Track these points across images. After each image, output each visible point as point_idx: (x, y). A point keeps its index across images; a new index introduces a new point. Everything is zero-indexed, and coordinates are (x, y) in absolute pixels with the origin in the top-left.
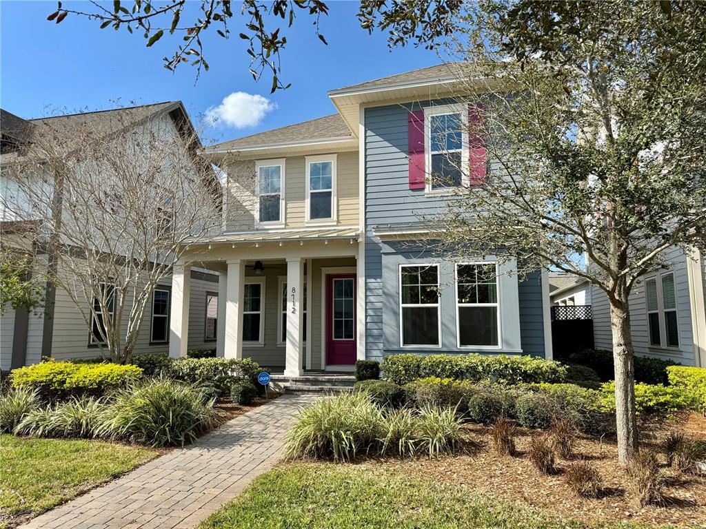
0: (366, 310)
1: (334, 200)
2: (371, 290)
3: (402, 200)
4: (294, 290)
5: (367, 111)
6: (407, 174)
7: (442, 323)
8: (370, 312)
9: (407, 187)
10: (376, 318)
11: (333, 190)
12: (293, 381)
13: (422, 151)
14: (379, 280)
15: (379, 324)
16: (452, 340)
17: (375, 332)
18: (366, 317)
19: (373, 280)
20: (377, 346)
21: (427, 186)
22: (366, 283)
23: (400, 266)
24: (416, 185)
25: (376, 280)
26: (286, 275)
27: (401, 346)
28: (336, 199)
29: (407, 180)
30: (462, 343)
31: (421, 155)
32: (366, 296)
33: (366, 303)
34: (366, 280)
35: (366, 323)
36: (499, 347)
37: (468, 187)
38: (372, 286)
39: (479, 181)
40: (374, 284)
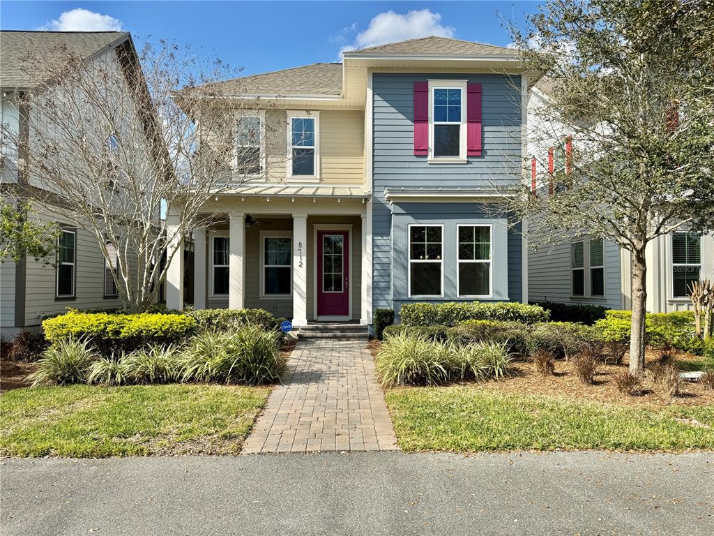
0: (373, 264)
1: (317, 158)
2: (378, 246)
3: (407, 165)
4: (300, 244)
5: (375, 76)
6: (412, 141)
7: (445, 276)
8: (378, 267)
9: (412, 153)
10: (382, 272)
11: (316, 147)
12: (302, 329)
13: (426, 121)
14: (385, 238)
15: (386, 278)
16: (453, 290)
17: (382, 285)
18: (373, 271)
19: (380, 238)
20: (383, 297)
21: (430, 153)
22: (373, 240)
23: (410, 226)
24: (421, 151)
25: (382, 237)
26: (292, 230)
27: (409, 296)
28: (318, 156)
29: (412, 147)
30: (461, 293)
31: (425, 124)
32: (373, 252)
33: (373, 258)
34: (373, 237)
35: (373, 276)
36: (490, 296)
37: (465, 158)
38: (379, 243)
39: (477, 151)
40: (380, 241)
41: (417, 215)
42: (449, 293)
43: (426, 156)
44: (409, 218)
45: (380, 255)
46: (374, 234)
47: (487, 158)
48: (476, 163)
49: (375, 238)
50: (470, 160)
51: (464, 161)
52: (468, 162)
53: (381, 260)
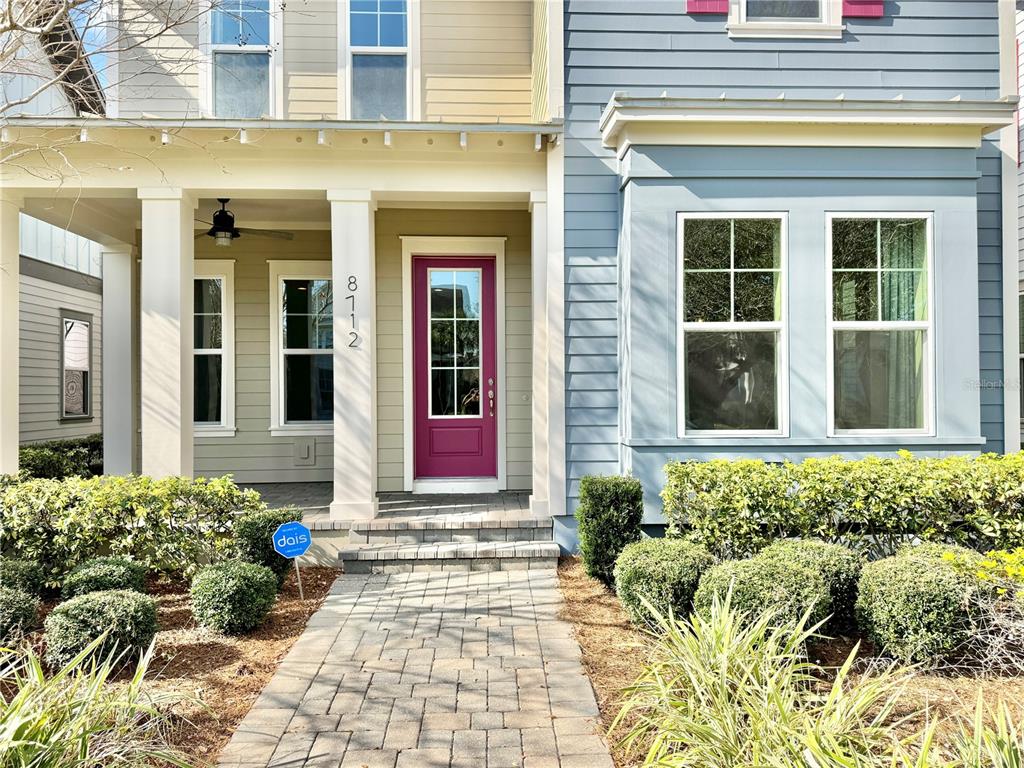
0: (568, 339)
2: (583, 286)
3: (666, 42)
4: (352, 282)
8: (581, 346)
10: (596, 360)
11: (411, 49)
12: (358, 532)
14: (605, 261)
15: (608, 377)
16: (817, 415)
17: (595, 399)
18: (568, 357)
19: (588, 261)
20: (601, 435)
21: (734, 8)
22: (567, 266)
23: (682, 217)
25: (595, 259)
27: (681, 434)
28: (417, 73)
30: (839, 424)
32: (568, 303)
33: (568, 320)
34: (566, 259)
35: (568, 374)
36: (927, 431)
37: (837, 24)
38: (585, 275)
39: (868, 6)
40: (591, 270)
41: (703, 184)
42: (805, 424)
43: (723, 16)
44: (682, 193)
45: (590, 311)
46: (570, 250)
47: (899, 26)
48: (869, 37)
49: (574, 261)
50: (853, 28)
51: (834, 31)
52: (847, 36)
53: (590, 326)
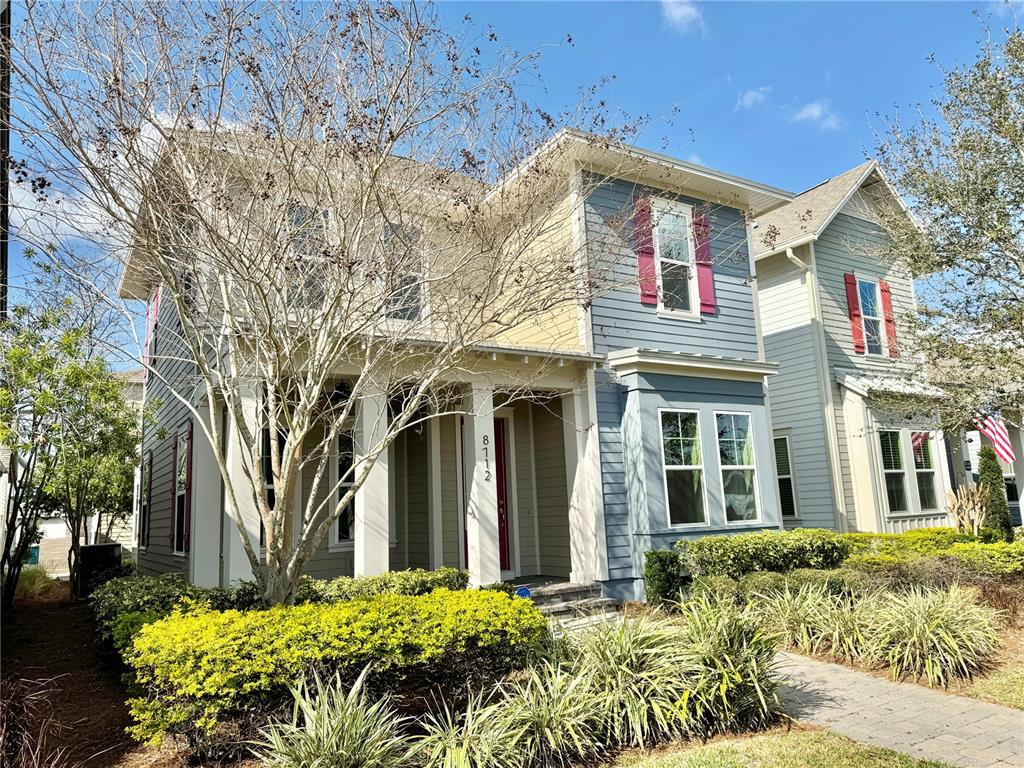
0: (602, 473)
1: (425, 293)
2: (606, 443)
3: (633, 316)
5: (587, 174)
7: (708, 492)
8: (609, 478)
9: (639, 298)
10: (615, 487)
13: (651, 254)
14: (615, 430)
15: (622, 496)
16: (720, 514)
17: (617, 509)
18: (603, 484)
19: (607, 429)
20: (621, 530)
21: (659, 302)
22: (599, 432)
23: (660, 410)
24: (649, 300)
25: (612, 428)
27: (669, 526)
29: (639, 290)
30: (729, 519)
31: (650, 259)
32: (601, 453)
33: (602, 463)
34: (599, 428)
35: (604, 494)
36: (759, 521)
37: (698, 314)
38: (609, 437)
39: (709, 308)
40: (609, 434)
41: (669, 394)
42: (716, 519)
43: (655, 306)
44: (658, 398)
45: (610, 458)
46: (601, 423)
47: (721, 319)
48: (711, 323)
49: (602, 429)
50: (704, 318)
51: (698, 319)
52: (703, 322)
53: (612, 467)
